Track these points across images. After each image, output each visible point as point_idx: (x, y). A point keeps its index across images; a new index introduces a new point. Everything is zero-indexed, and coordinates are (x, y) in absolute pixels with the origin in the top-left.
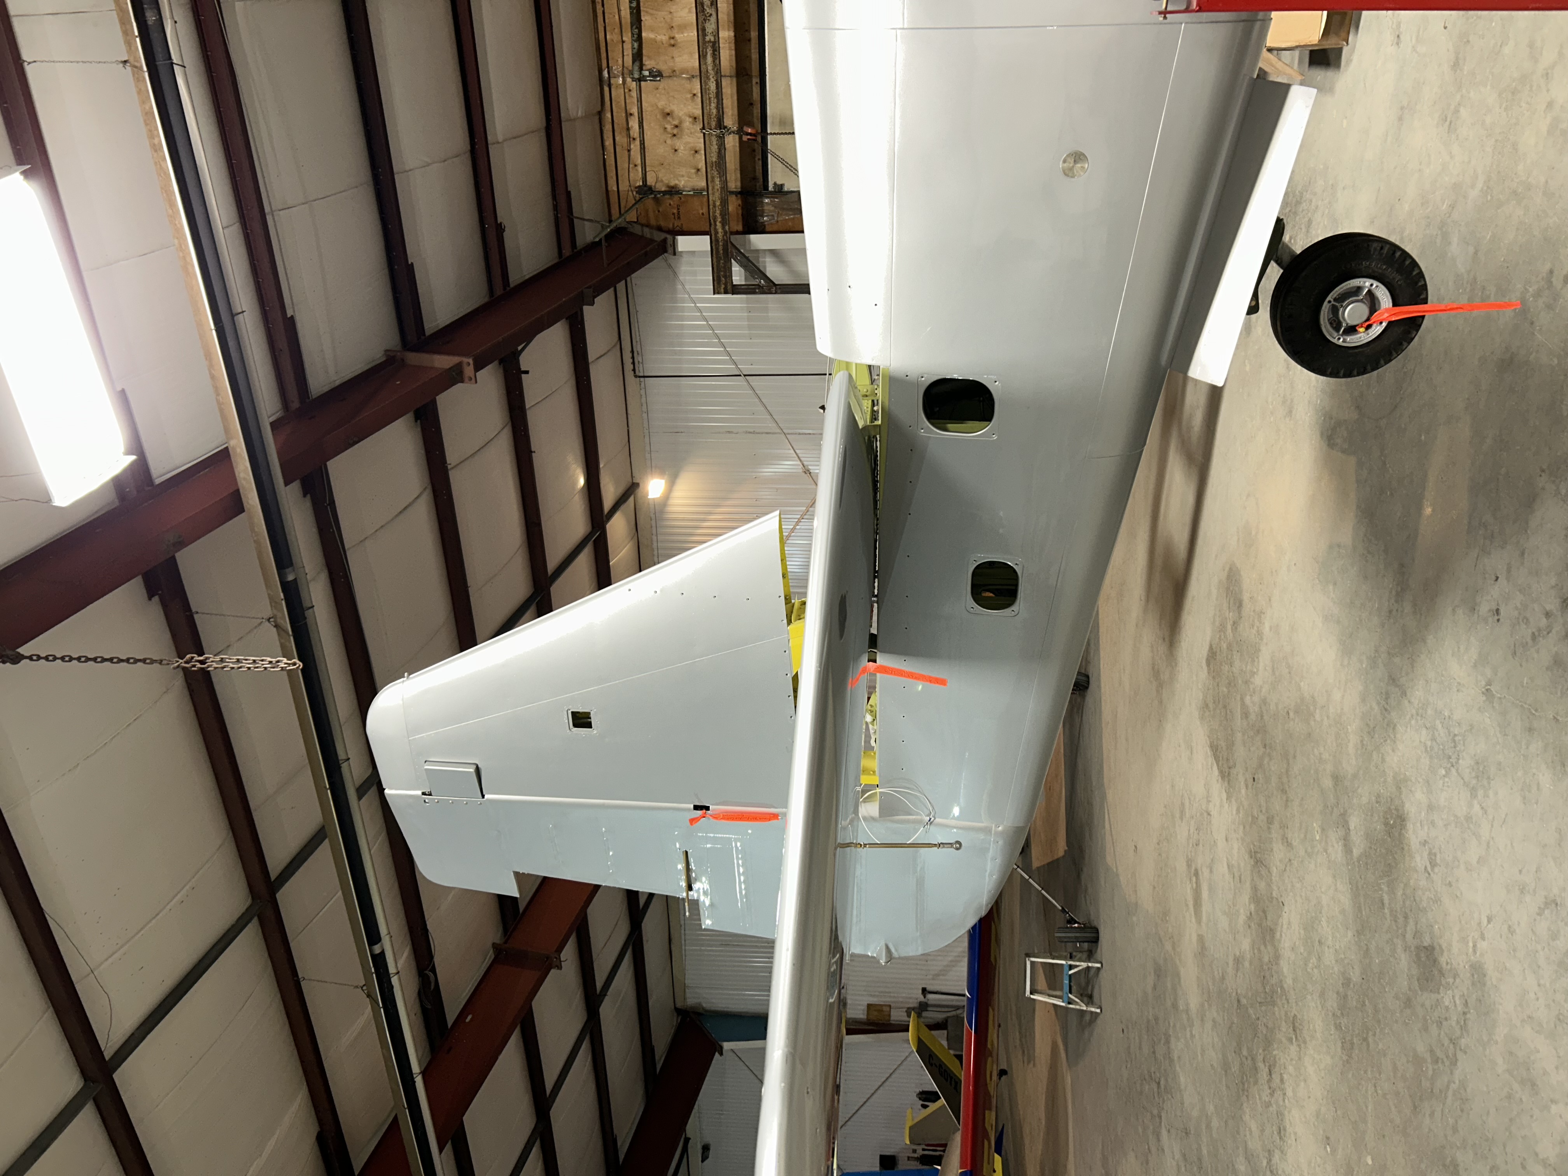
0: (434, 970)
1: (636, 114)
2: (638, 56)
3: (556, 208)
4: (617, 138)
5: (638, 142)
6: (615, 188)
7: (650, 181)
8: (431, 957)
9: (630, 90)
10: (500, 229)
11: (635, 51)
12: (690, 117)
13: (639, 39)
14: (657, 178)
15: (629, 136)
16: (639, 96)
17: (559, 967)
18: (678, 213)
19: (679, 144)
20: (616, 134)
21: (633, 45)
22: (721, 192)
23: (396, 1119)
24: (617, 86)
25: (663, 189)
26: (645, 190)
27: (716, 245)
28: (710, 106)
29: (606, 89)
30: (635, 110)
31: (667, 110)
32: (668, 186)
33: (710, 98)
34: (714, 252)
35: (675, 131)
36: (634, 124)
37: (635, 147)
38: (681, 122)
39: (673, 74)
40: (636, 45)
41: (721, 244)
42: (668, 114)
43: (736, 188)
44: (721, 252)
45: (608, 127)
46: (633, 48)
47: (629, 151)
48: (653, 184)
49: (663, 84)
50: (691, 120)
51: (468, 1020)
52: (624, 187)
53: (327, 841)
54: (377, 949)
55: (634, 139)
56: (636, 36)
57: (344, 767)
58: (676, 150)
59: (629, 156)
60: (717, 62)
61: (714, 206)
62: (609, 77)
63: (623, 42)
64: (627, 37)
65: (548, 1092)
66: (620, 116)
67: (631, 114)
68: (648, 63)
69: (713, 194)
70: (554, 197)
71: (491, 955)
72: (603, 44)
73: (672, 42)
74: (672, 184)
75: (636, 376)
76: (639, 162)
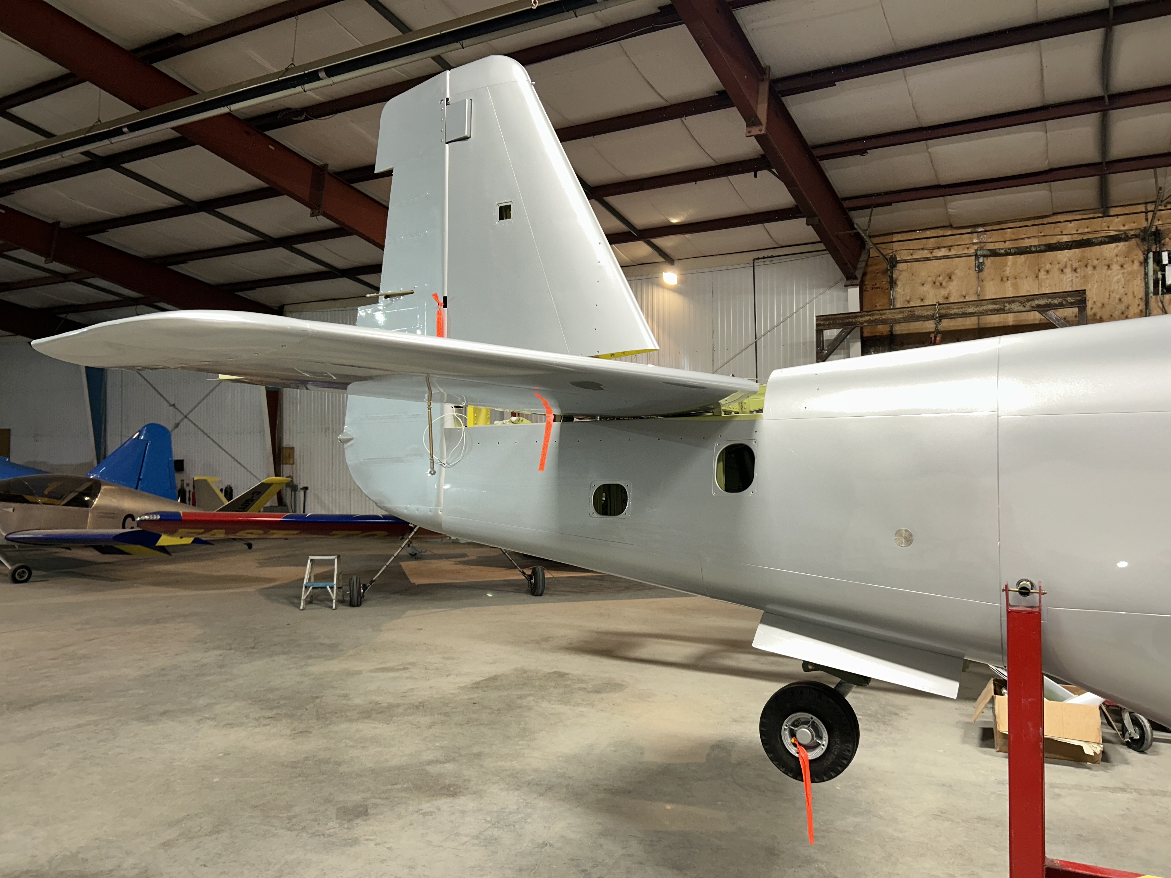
0: (306, 119)
1: (950, 254)
2: (994, 253)
3: (879, 194)
4: (932, 240)
5: (929, 255)
6: (894, 239)
7: (900, 266)
8: (316, 117)
9: (968, 248)
10: (862, 152)
11: (998, 251)
12: (948, 294)
13: (1007, 254)
14: (902, 271)
15: (934, 249)
16: (964, 255)
17: (312, 215)
18: (877, 288)
19: (928, 287)
20: (934, 239)
21: (1002, 249)
22: (892, 319)
23: (195, 93)
24: (971, 239)
25: (894, 276)
26: (893, 262)
27: (853, 316)
28: (956, 309)
29: (969, 230)
30: (953, 252)
31: (953, 277)
32: (896, 280)
33: (962, 308)
34: (847, 315)
35: (938, 284)
36: (943, 252)
37: (925, 254)
38: (944, 288)
39: (981, 281)
40: (1002, 251)
41: (854, 320)
42: (950, 278)
43: (895, 331)
44: (848, 321)
45: (940, 232)
46: (1000, 249)
47: (923, 249)
48: (898, 268)
49: (973, 273)
50: (946, 295)
51: (271, 147)
52: (895, 246)
53: (401, 34)
54: (322, 74)
55: (931, 253)
56: (1009, 251)
57: (458, 45)
58: (923, 284)
59: (918, 249)
60: (989, 313)
61: (881, 314)
62: (978, 232)
63: (1005, 242)
64: (1008, 245)
65: (219, 210)
66: (948, 241)
67: (950, 250)
68: (989, 261)
69: (891, 313)
70: (887, 193)
71: (319, 163)
72: (1004, 226)
73: (1005, 279)
74: (898, 282)
75: (754, 260)
76: (915, 257)
